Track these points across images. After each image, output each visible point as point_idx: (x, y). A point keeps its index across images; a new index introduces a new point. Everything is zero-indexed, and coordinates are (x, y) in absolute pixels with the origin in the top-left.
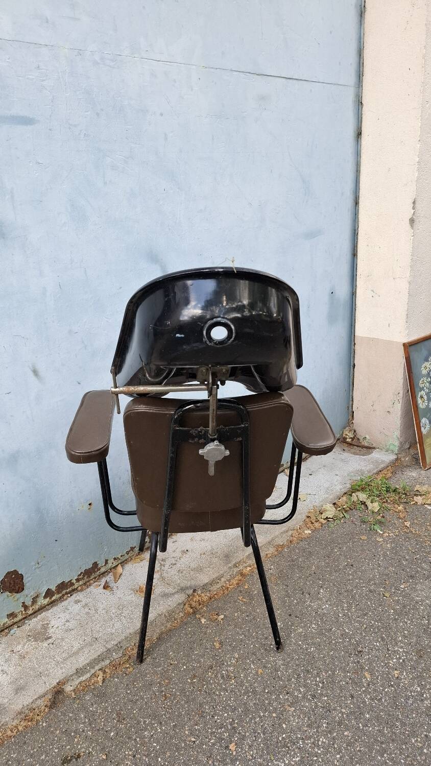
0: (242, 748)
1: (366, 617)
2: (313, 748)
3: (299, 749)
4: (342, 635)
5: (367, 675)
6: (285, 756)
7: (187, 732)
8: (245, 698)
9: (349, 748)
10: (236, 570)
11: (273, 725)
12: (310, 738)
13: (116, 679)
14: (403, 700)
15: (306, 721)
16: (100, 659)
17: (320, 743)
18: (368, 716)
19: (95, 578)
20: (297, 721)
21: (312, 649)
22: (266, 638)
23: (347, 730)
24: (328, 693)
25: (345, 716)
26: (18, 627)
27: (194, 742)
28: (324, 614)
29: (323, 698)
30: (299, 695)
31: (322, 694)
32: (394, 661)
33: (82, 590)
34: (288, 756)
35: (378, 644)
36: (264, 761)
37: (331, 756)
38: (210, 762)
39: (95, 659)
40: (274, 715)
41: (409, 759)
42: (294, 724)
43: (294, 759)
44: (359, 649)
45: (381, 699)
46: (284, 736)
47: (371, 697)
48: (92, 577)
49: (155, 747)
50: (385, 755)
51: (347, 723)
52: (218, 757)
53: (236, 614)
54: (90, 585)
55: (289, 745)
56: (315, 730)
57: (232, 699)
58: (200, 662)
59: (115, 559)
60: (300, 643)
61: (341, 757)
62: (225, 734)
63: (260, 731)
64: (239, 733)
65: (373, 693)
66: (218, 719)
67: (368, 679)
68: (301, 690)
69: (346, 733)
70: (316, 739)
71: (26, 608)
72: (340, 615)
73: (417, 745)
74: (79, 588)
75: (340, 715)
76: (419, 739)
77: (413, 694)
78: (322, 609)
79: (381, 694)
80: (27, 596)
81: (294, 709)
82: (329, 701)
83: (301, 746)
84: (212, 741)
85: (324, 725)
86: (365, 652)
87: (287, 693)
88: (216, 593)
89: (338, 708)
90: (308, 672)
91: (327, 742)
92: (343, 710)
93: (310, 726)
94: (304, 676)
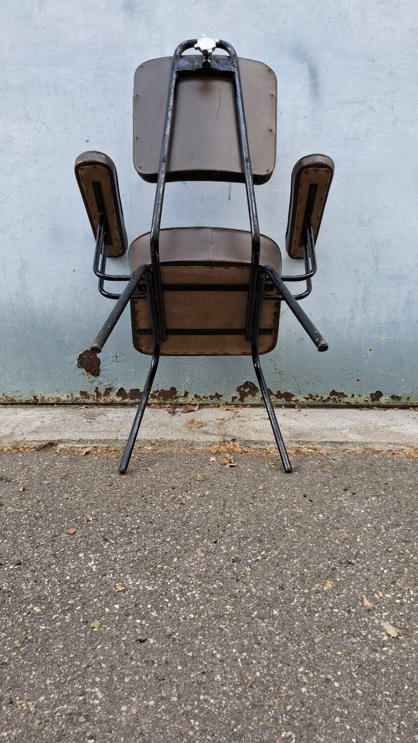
0: (116, 549)
1: (403, 544)
2: (177, 593)
3: (163, 583)
4: (345, 539)
5: (329, 585)
6: (143, 578)
7: (93, 513)
8: (171, 521)
9: (213, 618)
10: (295, 445)
12: (184, 583)
13: (96, 457)
14: (346, 632)
15: (201, 570)
16: (104, 441)
17: (189, 594)
18: (276, 612)
19: (171, 404)
20: (192, 564)
21: (293, 530)
22: (254, 498)
23: (234, 604)
24: (257, 568)
25: (249, 594)
26: (86, 407)
27: (88, 521)
28: (348, 515)
29: (246, 568)
30: (224, 551)
31: (250, 565)
32: (387, 595)
33: (154, 408)
34: (146, 581)
35: (386, 571)
36: (120, 569)
37: (184, 610)
38: (80, 540)
39: (101, 440)
40: (178, 547)
41: (268, 678)
42: (187, 565)
43: (146, 587)
44: (353, 561)
45: (316, 612)
46: (166, 566)
47: (305, 602)
48: (168, 402)
49: (60, 506)
50: (245, 654)
51: (243, 601)
52: (90, 541)
54: (163, 408)
55: (159, 575)
56: (199, 583)
57: (159, 515)
59: (196, 396)
61: (194, 619)
63: (147, 548)
65: (314, 602)
66: (128, 520)
67: (325, 588)
68: (232, 549)
69: (228, 607)
70: (190, 589)
71: (99, 395)
72: (369, 525)
73: (301, 678)
74: (152, 405)
75: (244, 590)
76: (311, 675)
77: (370, 636)
78: (352, 511)
79: (323, 609)
80: (101, 383)
81: (203, 555)
82: (249, 573)
83: (169, 583)
84: (102, 529)
85: (215, 586)
86: (356, 567)
87: (215, 542)
88: (252, 451)
89: (251, 585)
90: (261, 541)
91: (198, 598)
92: (254, 590)
93: (199, 577)
94: (252, 541)
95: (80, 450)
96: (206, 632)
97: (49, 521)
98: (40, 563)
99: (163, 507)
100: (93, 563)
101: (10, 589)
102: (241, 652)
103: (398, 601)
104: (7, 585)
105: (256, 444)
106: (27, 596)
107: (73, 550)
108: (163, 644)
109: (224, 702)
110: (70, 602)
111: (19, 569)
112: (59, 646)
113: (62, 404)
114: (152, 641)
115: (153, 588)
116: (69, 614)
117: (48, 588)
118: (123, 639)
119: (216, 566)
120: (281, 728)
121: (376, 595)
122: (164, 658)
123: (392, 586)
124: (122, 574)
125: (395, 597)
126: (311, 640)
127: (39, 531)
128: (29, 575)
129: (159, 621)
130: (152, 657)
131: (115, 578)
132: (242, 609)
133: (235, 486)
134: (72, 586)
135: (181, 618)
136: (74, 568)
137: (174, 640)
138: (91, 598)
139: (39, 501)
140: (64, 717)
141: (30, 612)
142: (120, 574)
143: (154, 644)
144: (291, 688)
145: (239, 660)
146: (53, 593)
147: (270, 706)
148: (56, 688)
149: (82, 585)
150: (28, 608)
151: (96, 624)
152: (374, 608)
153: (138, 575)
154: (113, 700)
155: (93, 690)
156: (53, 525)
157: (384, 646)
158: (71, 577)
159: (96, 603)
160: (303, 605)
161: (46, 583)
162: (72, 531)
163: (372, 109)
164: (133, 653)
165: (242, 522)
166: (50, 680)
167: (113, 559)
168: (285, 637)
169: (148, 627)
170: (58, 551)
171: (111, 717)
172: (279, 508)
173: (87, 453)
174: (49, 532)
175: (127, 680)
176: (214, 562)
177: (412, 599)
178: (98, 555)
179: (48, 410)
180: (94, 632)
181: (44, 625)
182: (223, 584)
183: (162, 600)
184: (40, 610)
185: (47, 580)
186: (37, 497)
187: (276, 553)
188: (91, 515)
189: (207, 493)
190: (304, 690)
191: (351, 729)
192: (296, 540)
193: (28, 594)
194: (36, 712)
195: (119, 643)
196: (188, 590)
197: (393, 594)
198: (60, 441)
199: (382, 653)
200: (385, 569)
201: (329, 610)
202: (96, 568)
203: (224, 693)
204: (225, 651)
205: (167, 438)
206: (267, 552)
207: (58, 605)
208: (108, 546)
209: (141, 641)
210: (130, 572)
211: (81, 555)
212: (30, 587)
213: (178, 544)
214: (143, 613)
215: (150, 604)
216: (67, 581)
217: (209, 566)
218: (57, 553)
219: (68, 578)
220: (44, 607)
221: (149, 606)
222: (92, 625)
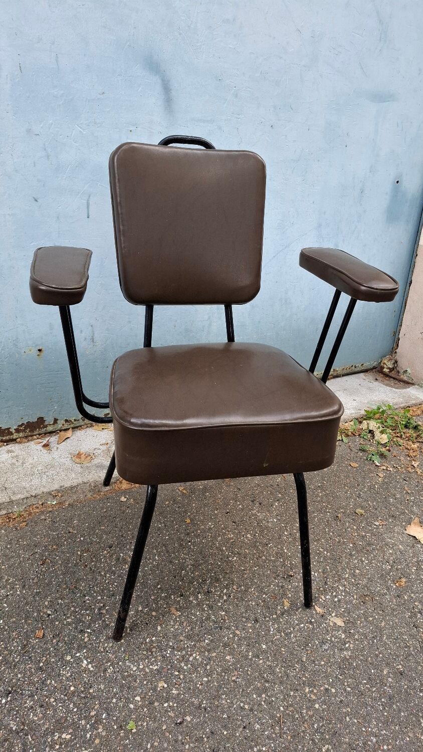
0: (97, 638)
1: (315, 543)
2: (180, 662)
3: (163, 657)
4: (277, 554)
5: (286, 603)
6: (142, 659)
7: (46, 603)
9: (223, 674)
11: (147, 624)
12: (181, 650)
14: (317, 643)
15: (187, 630)
17: (191, 659)
18: (264, 647)
19: (39, 434)
20: (176, 627)
21: (235, 558)
22: (188, 534)
23: (231, 654)
24: (229, 609)
25: (236, 638)
27: (49, 615)
28: (267, 527)
29: (221, 613)
30: (194, 601)
31: (222, 608)
32: (327, 597)
33: (20, 443)
34: (147, 661)
35: (316, 574)
36: (116, 658)
37: (196, 676)
38: (54, 641)
40: (154, 613)
41: (291, 709)
42: (172, 629)
43: (151, 667)
44: (291, 573)
45: (291, 633)
46: (154, 639)
47: (279, 627)
48: (36, 433)
49: (4, 607)
50: (263, 696)
51: (236, 646)
52: (66, 639)
53: (167, 503)
54: (31, 440)
55: (154, 650)
56: (192, 644)
57: (115, 584)
58: (101, 538)
59: (66, 421)
60: (224, 548)
61: (208, 681)
62: (87, 617)
64: (104, 621)
65: (285, 624)
66: (88, 600)
67: (285, 608)
68: (200, 597)
69: (228, 658)
70: (189, 653)
72: (286, 533)
73: (310, 696)
74: (18, 440)
75: (231, 636)
76: (315, 691)
77: (333, 639)
78: (268, 522)
79: (294, 629)
81: (180, 614)
82: (226, 617)
83: (168, 655)
84: (69, 620)
85: (206, 641)
86: (296, 578)
87: (182, 595)
89: (233, 628)
90: (218, 580)
91: (200, 660)
92: (238, 632)
93: (189, 637)
94: (210, 583)
96: (225, 689)
97: (6, 631)
98: (31, 683)
99: (114, 573)
100: (85, 662)
101: (22, 727)
102: (260, 696)
103: (336, 600)
104: (15, 723)
106: (46, 726)
107: (56, 656)
108: (199, 717)
109: (272, 745)
110: (93, 713)
111: (13, 699)
114: (188, 718)
115: (157, 666)
116: (100, 727)
117: (60, 708)
118: (164, 728)
119: (197, 620)
120: (320, 746)
121: (321, 600)
122: (208, 730)
123: (327, 586)
124: (120, 663)
125: (333, 597)
126: (300, 661)
128: (29, 703)
129: (182, 696)
130: (199, 733)
131: (117, 670)
132: (239, 654)
134: (83, 695)
135: (198, 686)
136: (72, 675)
137: (205, 708)
138: (108, 701)
141: (61, 742)
142: (118, 663)
143: (192, 720)
144: (308, 709)
145: (263, 703)
146: (70, 712)
147: (303, 732)
149: (91, 691)
150: (56, 738)
151: (131, 725)
152: (325, 612)
153: (136, 658)
156: (14, 634)
157: (346, 644)
158: (74, 687)
159: (116, 703)
160: (279, 631)
161: (54, 703)
162: (40, 633)
163: (220, 128)
164: (180, 738)
165: (193, 565)
167: (102, 650)
168: (282, 667)
169: (177, 706)
170: (39, 661)
172: (215, 538)
174: (15, 644)
176: (193, 617)
177: (343, 594)
178: (85, 651)
180: (134, 733)
181: (84, 749)
182: (212, 636)
183: (172, 674)
184: (70, 736)
185: (52, 700)
187: (235, 587)
188: (47, 608)
190: (317, 706)
191: (357, 721)
192: (243, 568)
193: (44, 724)
195: (163, 734)
196: (188, 654)
199: (347, 649)
201: (297, 627)
202: (92, 667)
203: (268, 737)
204: (248, 700)
205: (67, 484)
206: (228, 589)
207: (83, 722)
208: (88, 637)
209: (180, 723)
210: (127, 658)
211: (69, 658)
212: (41, 715)
213: (151, 610)
214: (165, 695)
215: (165, 682)
216: (73, 692)
217: (190, 623)
218: (41, 664)
219: (72, 688)
220: (71, 731)
221: (166, 686)
222: (128, 727)
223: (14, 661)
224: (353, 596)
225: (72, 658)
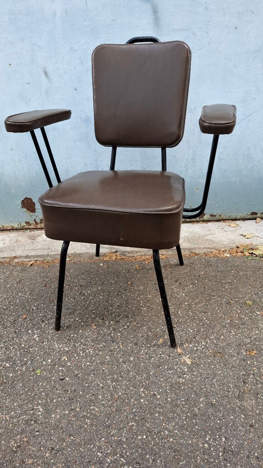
1: (203, 314)
2: (81, 351)
3: (74, 346)
5: (161, 341)
6: (63, 343)
7: (36, 304)
8: (79, 308)
9: (99, 364)
11: (76, 327)
13: (37, 268)
14: (166, 368)
16: (41, 256)
17: (87, 351)
18: (132, 359)
20: (90, 333)
21: (145, 309)
22: (125, 290)
23: (110, 356)
24: (124, 333)
25: (119, 349)
26: (30, 231)
27: (33, 310)
29: (118, 334)
30: (107, 324)
31: (120, 332)
32: (190, 345)
34: (65, 345)
35: (191, 331)
36: (51, 338)
37: (84, 361)
38: (29, 322)
39: (39, 255)
40: (82, 324)
41: (125, 395)
42: (87, 334)
43: (65, 348)
44: (175, 326)
45: (152, 357)
46: (75, 336)
47: (147, 352)
49: (17, 301)
50: (114, 383)
51: (115, 353)
52: (34, 323)
55: (72, 341)
56: (93, 344)
57: (72, 304)
58: (79, 281)
60: (141, 302)
61: (89, 365)
62: (50, 316)
63: (66, 325)
65: (152, 351)
66: (55, 308)
67: (159, 343)
68: (111, 323)
69: (107, 357)
70: (88, 348)
71: (36, 223)
72: (186, 303)
73: (141, 394)
75: (116, 347)
76: (146, 392)
77: (178, 369)
78: (178, 295)
79: (156, 355)
80: (37, 217)
81: (96, 328)
82: (120, 337)
83: (77, 345)
84: (41, 315)
85: (101, 345)
86: (176, 329)
87: (103, 319)
88: (127, 257)
89: (120, 343)
90: (127, 317)
91: (92, 353)
92: (121, 347)
93: (93, 341)
94: (122, 317)
95: (27, 263)
96: (95, 372)
97: (11, 311)
98: (8, 337)
99: (75, 299)
100: (36, 336)
102: (112, 383)
103: (195, 348)
105: (129, 253)
106: (2, 358)
107: (26, 329)
108: (73, 380)
109: (102, 409)
110: (25, 360)
112: (20, 385)
113: (15, 230)
114: (67, 379)
115: (68, 349)
116: (24, 366)
117: (13, 352)
118: (53, 379)
119: (102, 334)
120: (129, 421)
121: (184, 345)
122: (73, 388)
123: (194, 340)
124: (52, 342)
125: (194, 346)
126: (148, 373)
127: (6, 318)
128: (2, 345)
129: (72, 367)
130: (68, 388)
131: (48, 344)
132: (115, 358)
133: (116, 283)
134: (26, 350)
135: (83, 365)
136: (27, 340)
137: (79, 378)
138: (36, 357)
139: (5, 299)
140: (24, 422)
141: (4, 367)
143: (69, 380)
144: (136, 400)
145: (111, 387)
146: (16, 355)
147: (125, 410)
148: (20, 407)
149: (31, 349)
150: (3, 364)
151: (38, 371)
152: (182, 353)
153: (61, 342)
154: (48, 412)
155: (38, 408)
156: (14, 314)
157: (185, 374)
158: (25, 345)
159: (38, 359)
160: (146, 354)
161: (12, 349)
162: (24, 316)
163: (194, 34)
164: (57, 386)
165: (118, 306)
166: (16, 403)
167: (47, 333)
168: (135, 373)
169: (66, 371)
170: (17, 329)
171: (47, 420)
172: (139, 295)
173: (31, 265)
174: (12, 318)
175: (54, 401)
176: (102, 331)
177: (203, 347)
178: (39, 331)
179: (7, 234)
180: (38, 376)
181: (12, 373)
182: (106, 344)
183: (73, 355)
184: (9, 365)
185: (12, 347)
186: (4, 296)
187: (135, 323)
188: (35, 306)
189: (100, 288)
190: (142, 400)
191: (163, 419)
192: (146, 315)
193: (2, 356)
194: (10, 420)
195: (51, 381)
197: (193, 344)
198: (15, 257)
199: (183, 378)
200: (191, 330)
201: (159, 355)
202: (38, 339)
203: (103, 405)
204: (104, 382)
205: (78, 252)
206: (130, 323)
207: (19, 362)
208: (44, 325)
209: (62, 380)
210: (56, 340)
211: (30, 331)
212: (3, 352)
213: (82, 322)
214: (63, 363)
215: (67, 358)
216: (23, 347)
217: (98, 334)
218: (17, 331)
219: (23, 345)
220: (11, 363)
221: (66, 359)
222: (37, 372)
223: (7, 325)
224: (209, 351)
225: (31, 332)
